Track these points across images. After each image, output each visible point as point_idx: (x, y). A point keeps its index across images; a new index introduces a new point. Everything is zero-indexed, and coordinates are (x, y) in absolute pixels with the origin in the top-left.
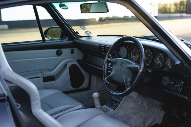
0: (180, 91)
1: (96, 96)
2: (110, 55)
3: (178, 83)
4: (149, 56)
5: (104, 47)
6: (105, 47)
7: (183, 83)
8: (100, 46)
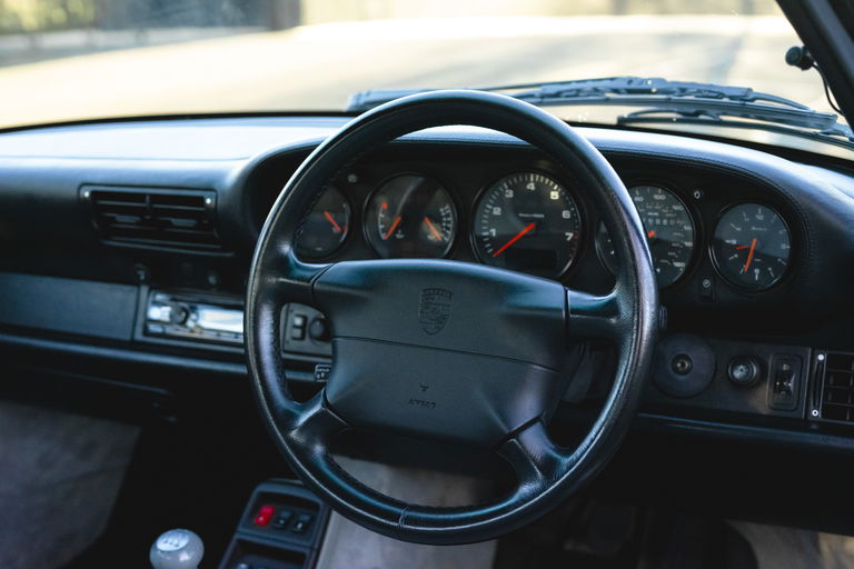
0: (815, 413)
1: (184, 557)
2: (286, 249)
3: (785, 367)
4: (539, 220)
5: (140, 197)
6: (144, 195)
7: (821, 363)
8: (93, 193)
